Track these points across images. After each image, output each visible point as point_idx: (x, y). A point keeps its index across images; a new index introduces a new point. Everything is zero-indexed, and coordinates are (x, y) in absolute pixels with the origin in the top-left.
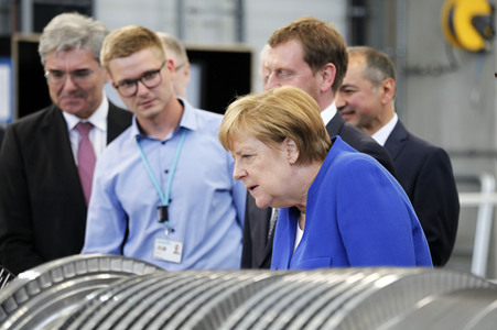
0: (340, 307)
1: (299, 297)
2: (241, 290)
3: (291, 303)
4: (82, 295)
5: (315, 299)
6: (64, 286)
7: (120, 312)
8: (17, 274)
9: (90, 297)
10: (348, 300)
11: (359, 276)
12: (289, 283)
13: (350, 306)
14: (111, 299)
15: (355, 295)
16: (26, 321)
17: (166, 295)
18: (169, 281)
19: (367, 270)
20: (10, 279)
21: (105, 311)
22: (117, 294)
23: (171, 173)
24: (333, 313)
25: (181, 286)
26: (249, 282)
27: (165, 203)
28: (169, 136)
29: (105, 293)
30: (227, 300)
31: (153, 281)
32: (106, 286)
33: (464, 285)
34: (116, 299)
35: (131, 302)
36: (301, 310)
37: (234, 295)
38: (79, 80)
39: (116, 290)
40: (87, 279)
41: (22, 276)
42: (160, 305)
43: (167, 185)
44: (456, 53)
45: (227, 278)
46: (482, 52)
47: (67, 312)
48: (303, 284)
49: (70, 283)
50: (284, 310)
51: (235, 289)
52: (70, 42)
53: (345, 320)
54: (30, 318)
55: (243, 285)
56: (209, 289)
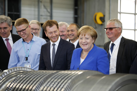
0: (71, 78)
1: (62, 76)
2: (50, 74)
3: (61, 77)
4: (17, 75)
5: (65, 76)
6: (13, 73)
7: (24, 79)
8: (3, 71)
9: (18, 76)
10: (72, 77)
11: (75, 72)
12: (60, 73)
13: (73, 78)
14: (23, 76)
15: (74, 76)
16: (5, 80)
17: (34, 75)
18: (35, 72)
19: (77, 71)
20: (2, 72)
21: (21, 79)
22: (24, 75)
23: (29, 50)
24: (69, 79)
25: (37, 74)
26: (52, 73)
27: (27, 57)
28: (29, 42)
29: (22, 75)
30: (47, 76)
31: (32, 72)
32: (22, 73)
33: (96, 74)
34: (24, 76)
35: (27, 77)
36: (63, 79)
37: (49, 75)
38: (5, 30)
39: (24, 74)
40: (18, 72)
41: (4, 71)
42: (33, 77)
43: (28, 53)
44: (96, 25)
45: (47, 72)
46: (102, 25)
47: (13, 79)
48: (63, 73)
49: (14, 73)
50: (59, 79)
51: (49, 74)
52: (3, 21)
53: (72, 81)
54: (6, 80)
55: (50, 73)
56: (43, 74)
